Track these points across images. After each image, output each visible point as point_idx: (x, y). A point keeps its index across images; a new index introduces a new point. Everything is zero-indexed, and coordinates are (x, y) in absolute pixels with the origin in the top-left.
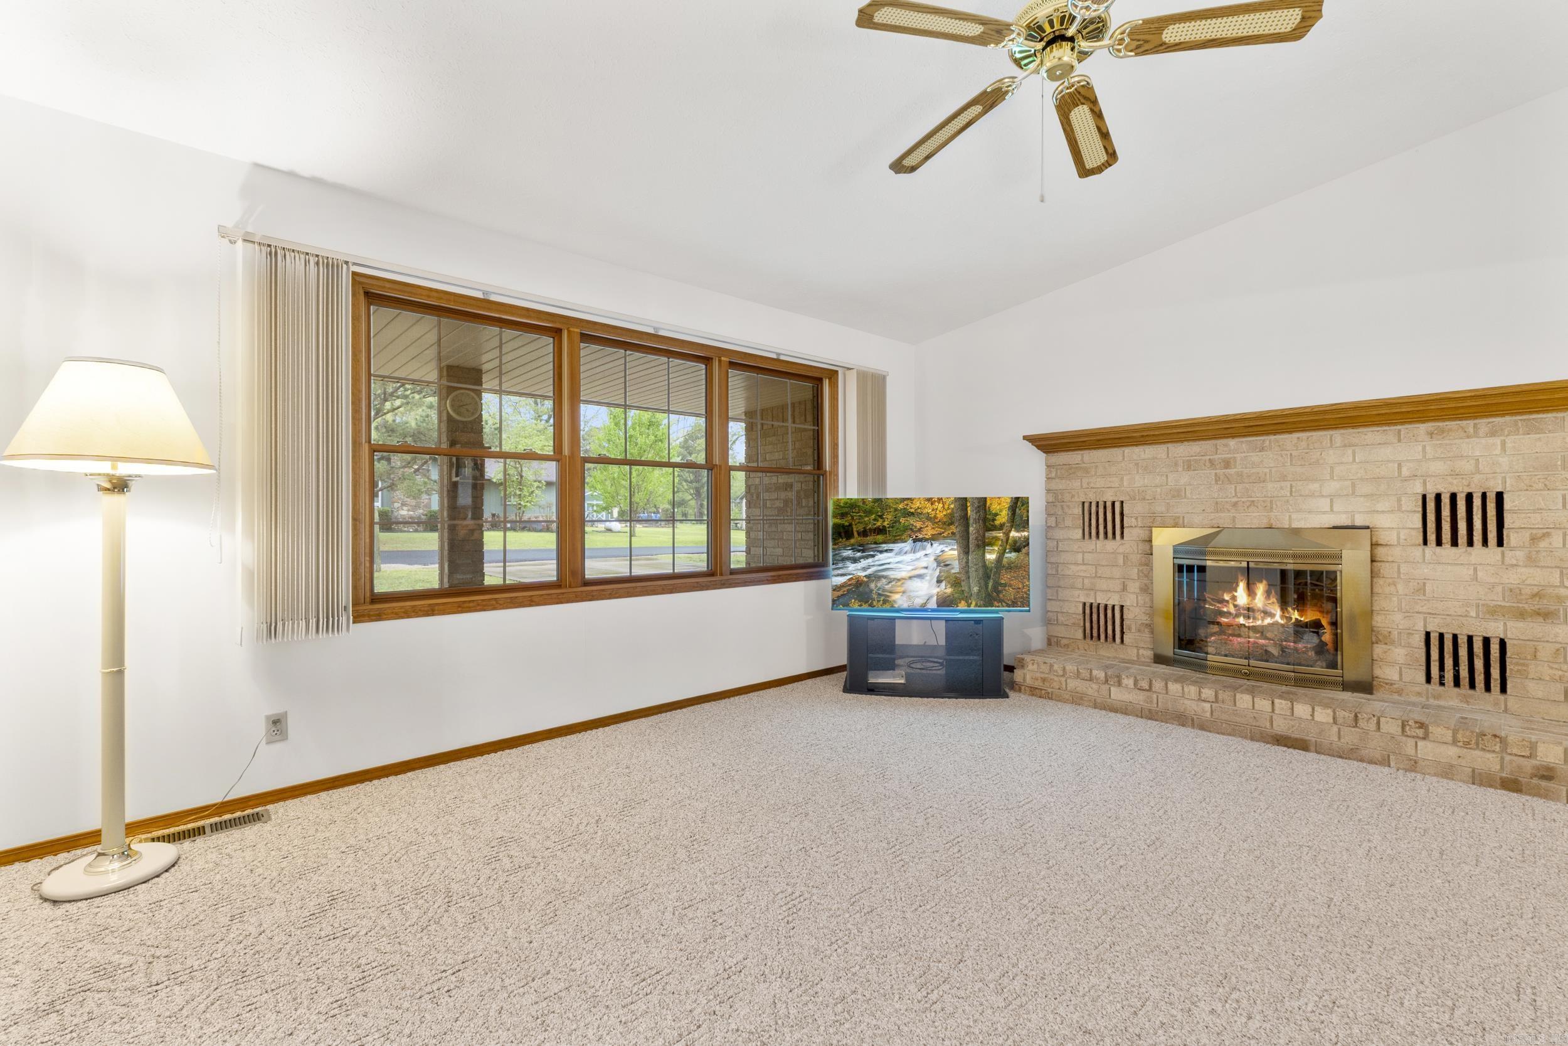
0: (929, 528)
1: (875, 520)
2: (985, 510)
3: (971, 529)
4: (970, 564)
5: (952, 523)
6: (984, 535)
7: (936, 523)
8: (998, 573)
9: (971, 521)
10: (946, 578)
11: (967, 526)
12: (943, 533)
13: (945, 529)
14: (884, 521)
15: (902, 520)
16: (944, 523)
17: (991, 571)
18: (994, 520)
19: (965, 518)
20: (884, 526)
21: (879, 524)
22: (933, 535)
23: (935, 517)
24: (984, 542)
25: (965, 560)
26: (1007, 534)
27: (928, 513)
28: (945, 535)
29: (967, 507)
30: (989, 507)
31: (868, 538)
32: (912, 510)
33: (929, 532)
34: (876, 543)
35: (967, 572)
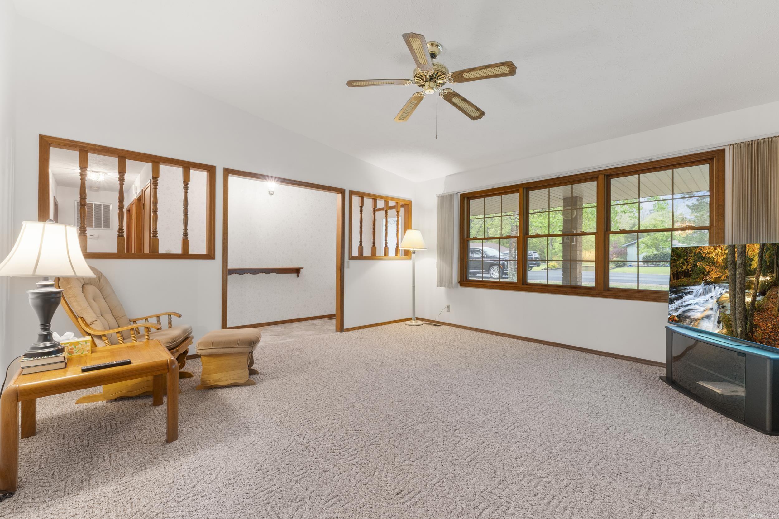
0: (713, 272)
1: (683, 264)
2: (745, 255)
3: (737, 273)
4: (737, 307)
5: (726, 268)
6: (745, 279)
7: (718, 267)
8: (752, 315)
9: (737, 266)
10: (723, 319)
11: (735, 270)
12: (721, 276)
13: (722, 273)
14: (688, 265)
15: (698, 264)
16: (722, 267)
17: (749, 312)
18: (750, 265)
19: (734, 262)
20: (688, 270)
21: (685, 267)
22: (715, 278)
23: (717, 262)
24: (745, 286)
25: (734, 303)
26: (758, 278)
27: (713, 258)
28: (722, 278)
29: (735, 252)
30: (748, 253)
31: (679, 280)
32: (704, 255)
33: (713, 276)
34: (683, 286)
35: (735, 314)
